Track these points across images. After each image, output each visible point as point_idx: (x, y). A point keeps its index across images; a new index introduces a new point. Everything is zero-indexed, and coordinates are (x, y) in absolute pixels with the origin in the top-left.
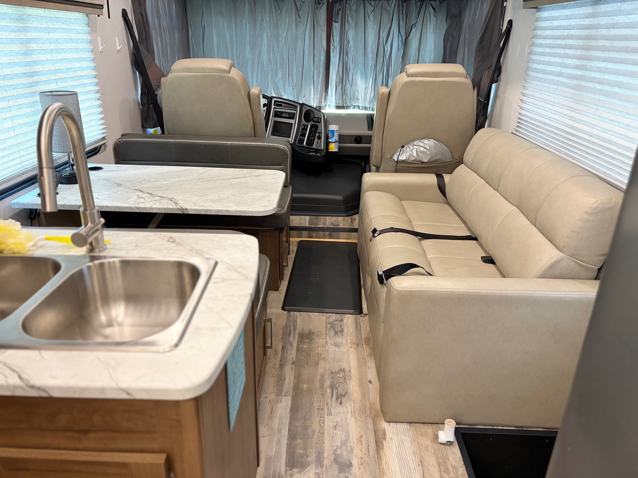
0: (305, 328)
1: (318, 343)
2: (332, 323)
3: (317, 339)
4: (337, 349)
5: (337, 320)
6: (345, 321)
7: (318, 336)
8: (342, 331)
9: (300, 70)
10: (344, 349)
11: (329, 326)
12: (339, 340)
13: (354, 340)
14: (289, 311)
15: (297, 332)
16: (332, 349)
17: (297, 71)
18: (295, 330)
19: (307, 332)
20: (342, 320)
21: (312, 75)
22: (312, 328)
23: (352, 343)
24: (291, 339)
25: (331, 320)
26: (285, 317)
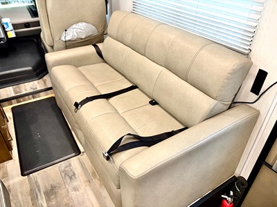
0: (47, 185)
1: (61, 194)
2: (64, 171)
3: (60, 192)
4: (78, 193)
5: (67, 167)
6: (72, 165)
7: (59, 187)
8: (74, 174)
10: (82, 191)
11: (63, 174)
12: (75, 183)
13: (85, 179)
14: (28, 174)
15: (42, 192)
16: (73, 194)
18: (39, 191)
19: (50, 188)
20: (70, 165)
22: (52, 182)
23: (85, 182)
24: (40, 201)
25: (63, 168)
26: (27, 181)
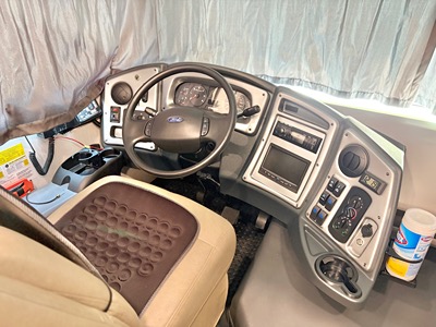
9: (370, 18)
17: (362, 20)
21: (397, 31)
